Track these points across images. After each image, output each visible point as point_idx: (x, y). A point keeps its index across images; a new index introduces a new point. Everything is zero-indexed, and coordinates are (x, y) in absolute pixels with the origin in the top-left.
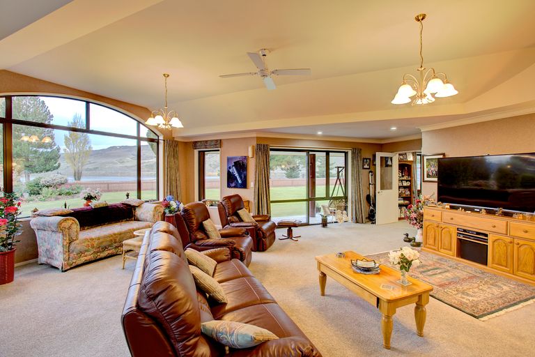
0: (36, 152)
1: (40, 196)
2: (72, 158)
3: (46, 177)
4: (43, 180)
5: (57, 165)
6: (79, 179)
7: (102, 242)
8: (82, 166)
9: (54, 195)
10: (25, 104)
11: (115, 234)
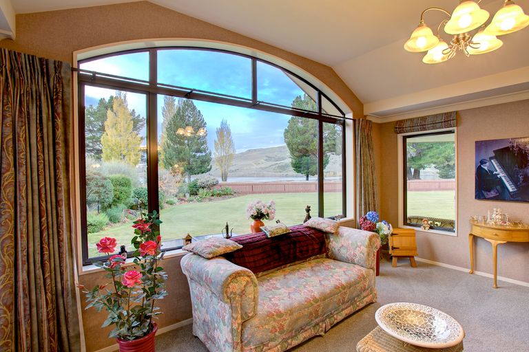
0: (195, 156)
1: (198, 197)
2: (220, 160)
3: (202, 178)
4: (199, 181)
5: (209, 167)
6: (226, 180)
7: (297, 319)
8: (228, 167)
9: (208, 197)
10: (187, 115)
11: (316, 300)
